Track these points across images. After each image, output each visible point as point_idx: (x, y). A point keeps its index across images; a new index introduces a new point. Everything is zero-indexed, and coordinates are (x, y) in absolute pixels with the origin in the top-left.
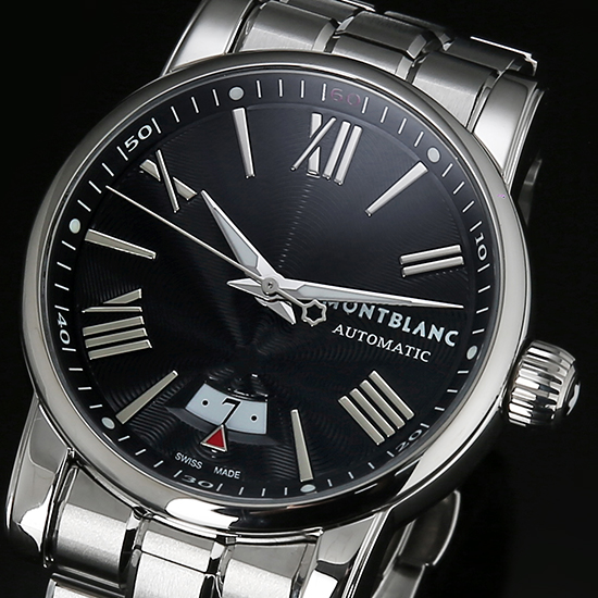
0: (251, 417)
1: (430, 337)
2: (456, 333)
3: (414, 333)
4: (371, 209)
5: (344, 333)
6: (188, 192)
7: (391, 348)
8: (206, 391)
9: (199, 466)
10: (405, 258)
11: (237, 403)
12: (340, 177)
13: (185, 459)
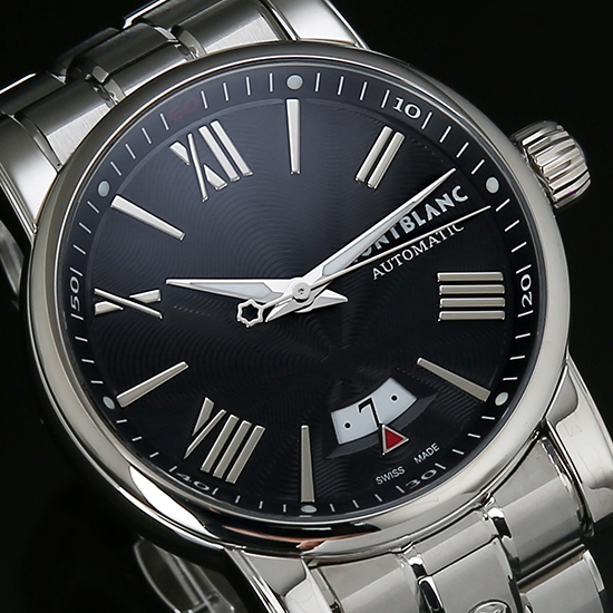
0: (391, 400)
1: (444, 210)
2: (459, 187)
3: (430, 218)
4: (295, 167)
5: (383, 271)
6: (153, 295)
7: (428, 245)
8: (340, 417)
9: (401, 470)
10: (361, 175)
11: (370, 401)
12: (245, 170)
13: (387, 477)
